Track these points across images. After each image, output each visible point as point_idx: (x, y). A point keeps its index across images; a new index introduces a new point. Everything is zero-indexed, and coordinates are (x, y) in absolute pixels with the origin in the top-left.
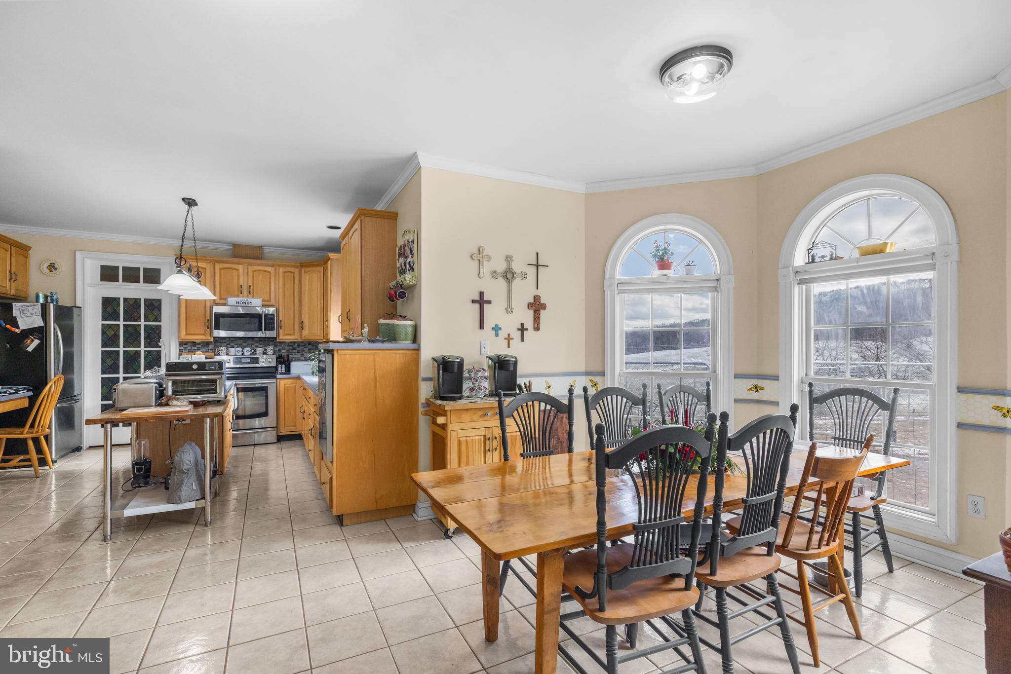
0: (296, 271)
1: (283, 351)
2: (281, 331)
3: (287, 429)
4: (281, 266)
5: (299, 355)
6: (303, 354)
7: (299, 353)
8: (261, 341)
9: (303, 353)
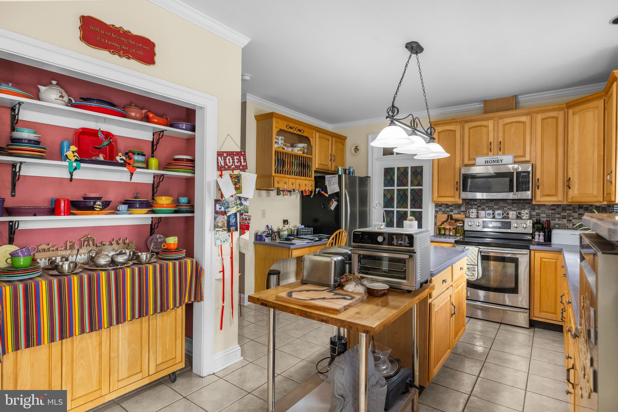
0: (560, 115)
1: (542, 215)
2: (538, 192)
3: (544, 315)
4: (538, 112)
5: (565, 221)
6: (571, 220)
7: (565, 218)
8: (515, 203)
9: (571, 218)
